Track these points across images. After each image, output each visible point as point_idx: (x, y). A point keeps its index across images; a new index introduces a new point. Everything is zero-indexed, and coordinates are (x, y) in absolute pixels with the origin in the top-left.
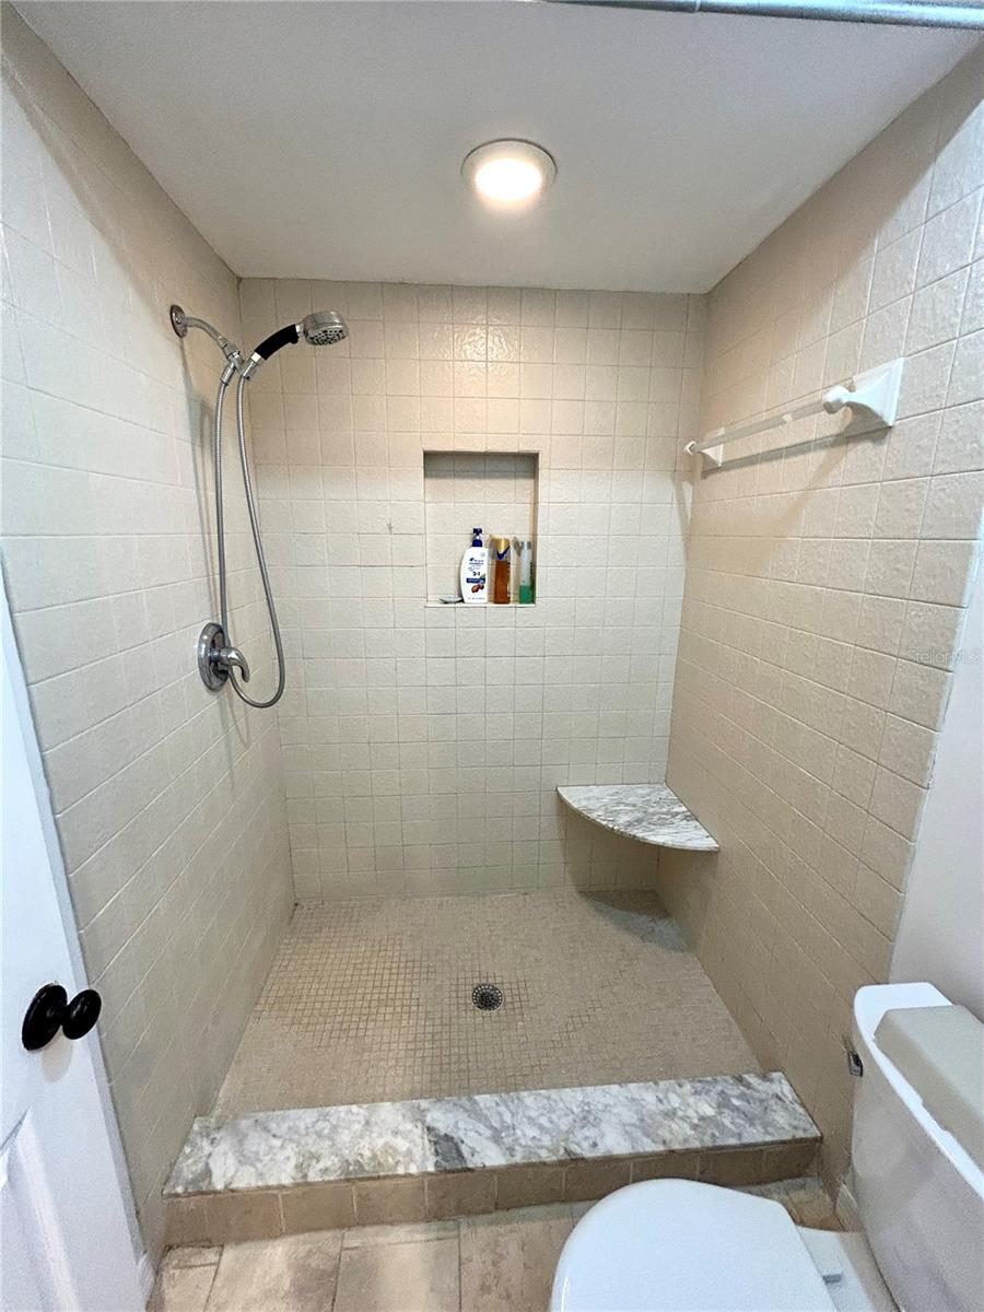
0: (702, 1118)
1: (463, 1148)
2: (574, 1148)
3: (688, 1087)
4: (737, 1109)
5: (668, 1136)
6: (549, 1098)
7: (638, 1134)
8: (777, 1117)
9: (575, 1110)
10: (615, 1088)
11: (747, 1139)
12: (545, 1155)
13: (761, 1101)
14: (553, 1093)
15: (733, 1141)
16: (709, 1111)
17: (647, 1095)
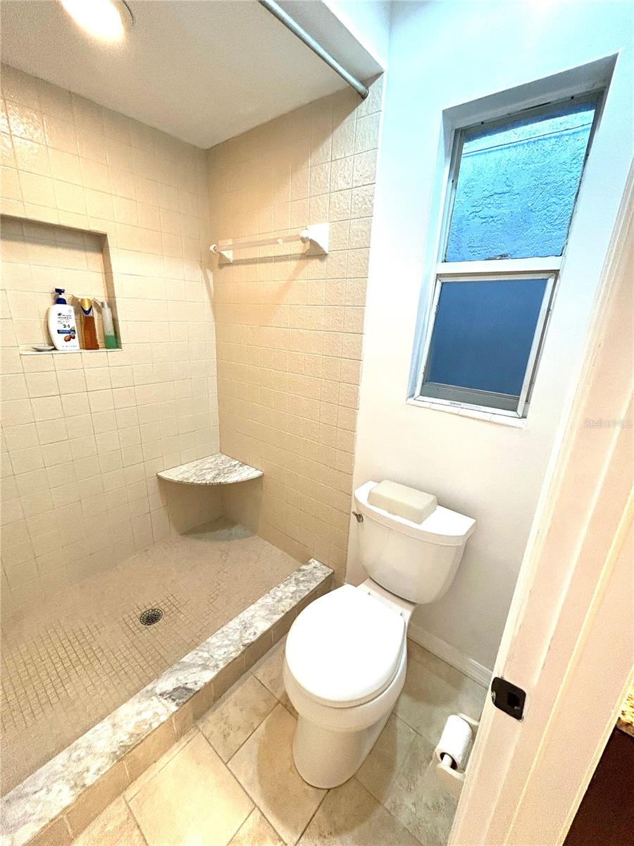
0: (292, 593)
1: (189, 686)
2: (246, 642)
3: (282, 586)
4: (303, 581)
5: (283, 608)
6: (223, 632)
7: (271, 616)
8: (318, 574)
9: (239, 627)
10: (252, 607)
11: (311, 589)
12: (234, 655)
13: (310, 572)
14: (224, 629)
15: (307, 593)
16: (294, 589)
17: (267, 600)
